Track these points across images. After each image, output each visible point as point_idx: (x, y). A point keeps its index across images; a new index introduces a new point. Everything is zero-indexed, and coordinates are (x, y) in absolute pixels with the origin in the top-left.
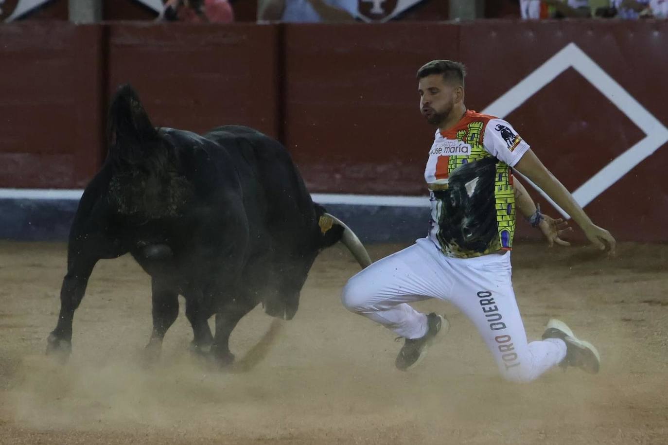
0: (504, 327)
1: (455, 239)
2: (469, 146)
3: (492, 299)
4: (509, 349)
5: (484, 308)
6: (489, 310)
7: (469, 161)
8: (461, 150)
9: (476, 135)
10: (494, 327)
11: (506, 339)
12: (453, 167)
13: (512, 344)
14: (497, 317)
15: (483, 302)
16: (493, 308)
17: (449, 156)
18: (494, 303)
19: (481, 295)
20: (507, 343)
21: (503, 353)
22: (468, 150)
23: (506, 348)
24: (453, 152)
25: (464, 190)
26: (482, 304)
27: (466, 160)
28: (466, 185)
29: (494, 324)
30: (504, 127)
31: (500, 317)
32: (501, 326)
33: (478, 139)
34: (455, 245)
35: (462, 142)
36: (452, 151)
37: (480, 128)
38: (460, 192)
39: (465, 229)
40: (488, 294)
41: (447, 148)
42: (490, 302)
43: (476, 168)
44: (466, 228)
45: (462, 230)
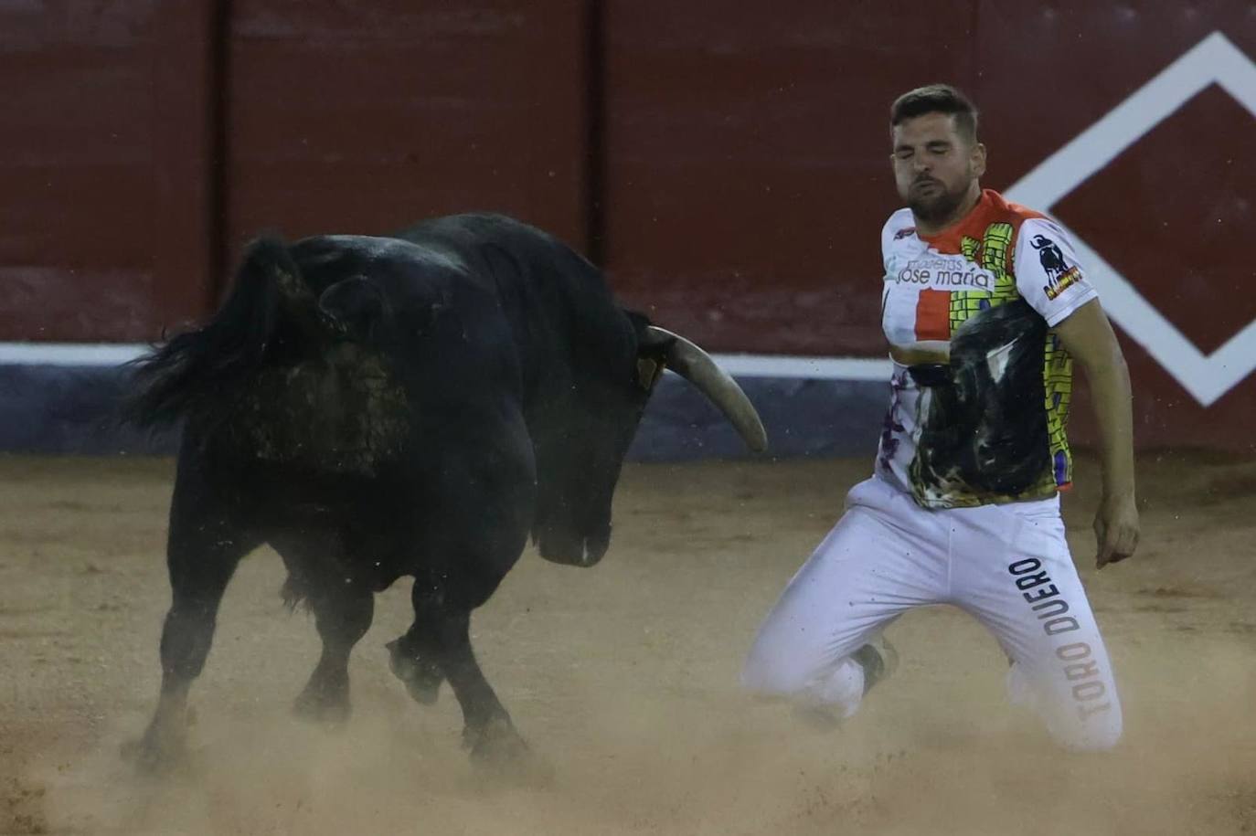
0: (1076, 626)
1: (959, 468)
2: (989, 273)
3: (1044, 573)
4: (1088, 673)
5: (1027, 595)
6: (1039, 595)
7: (993, 303)
8: (974, 281)
9: (999, 254)
10: (1053, 627)
11: (1082, 650)
12: (961, 317)
13: (1094, 663)
14: (1059, 607)
15: (1024, 583)
16: (1048, 591)
17: (950, 292)
18: (1048, 580)
19: (1017, 569)
20: (1082, 661)
21: (1074, 683)
22: (989, 282)
23: (1082, 671)
24: (960, 283)
25: (983, 366)
26: (1022, 588)
27: (986, 302)
28: (990, 354)
29: (1054, 622)
30: (1050, 242)
31: (1065, 606)
32: (1069, 624)
33: (1004, 262)
34: (957, 481)
35: (974, 265)
36: (956, 280)
37: (1006, 238)
38: (975, 372)
39: (982, 447)
40: (1033, 564)
41: (944, 274)
42: (1039, 579)
43: (1005, 320)
44: (985, 445)
45: (976, 450)
